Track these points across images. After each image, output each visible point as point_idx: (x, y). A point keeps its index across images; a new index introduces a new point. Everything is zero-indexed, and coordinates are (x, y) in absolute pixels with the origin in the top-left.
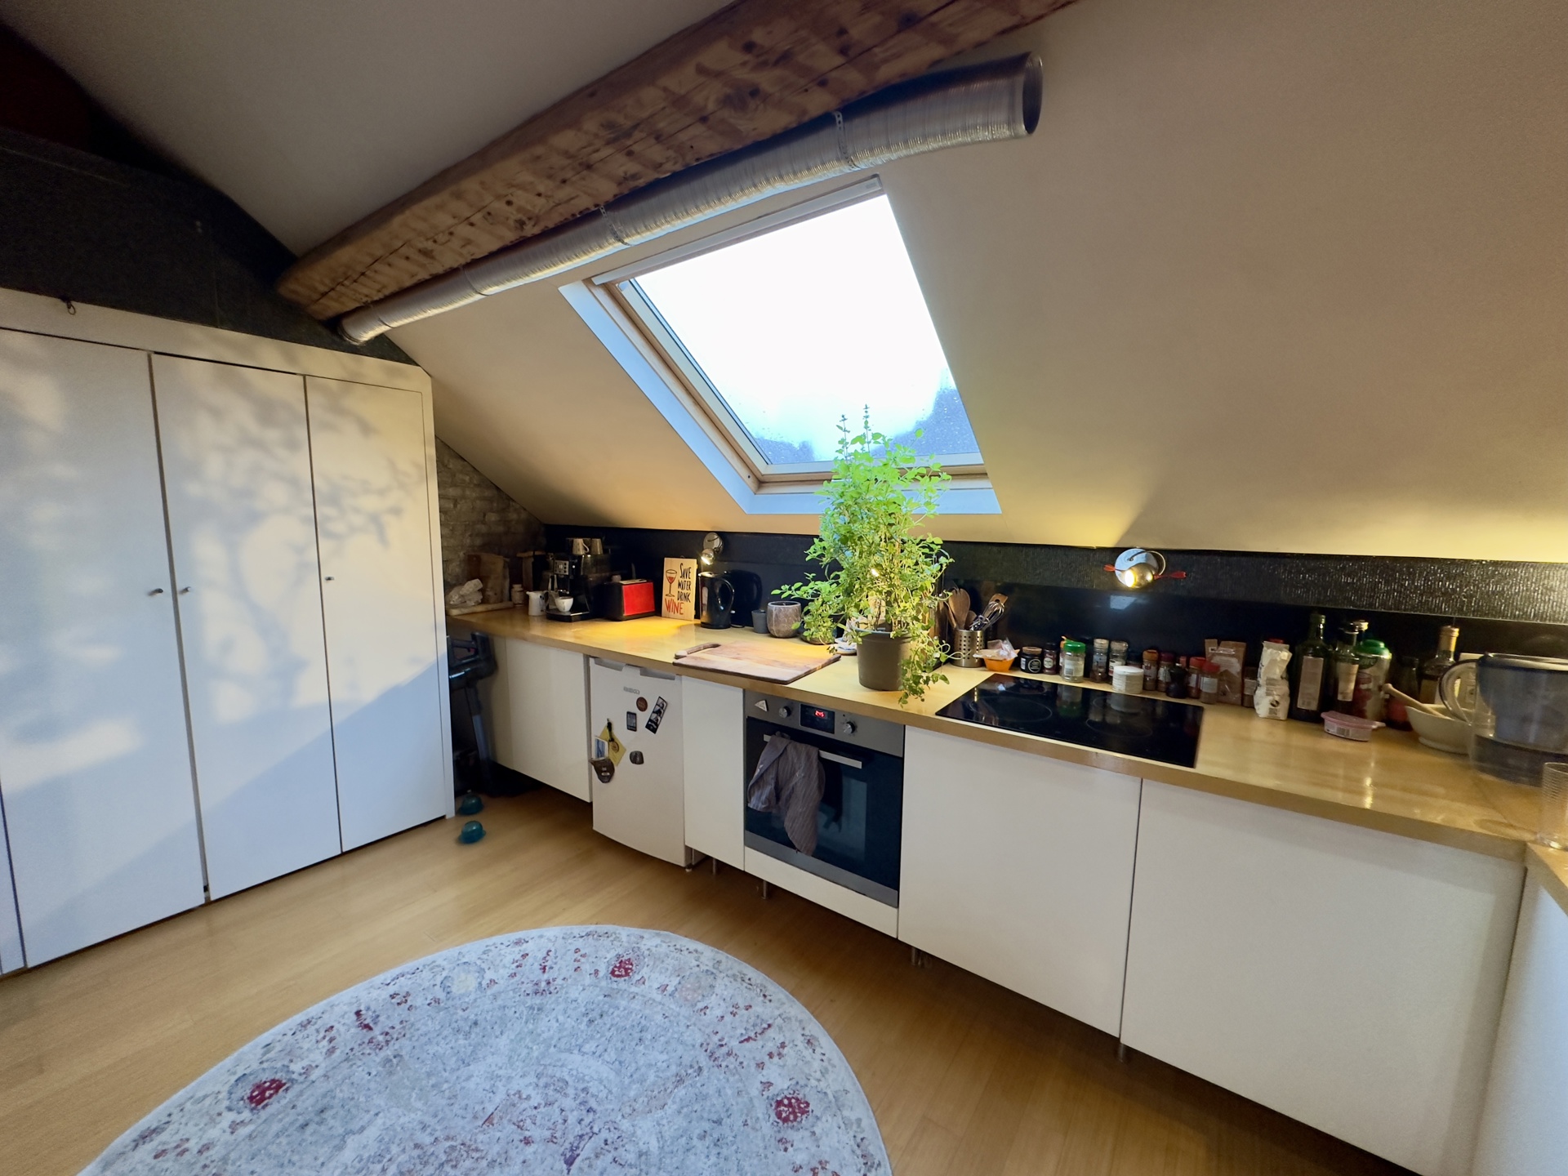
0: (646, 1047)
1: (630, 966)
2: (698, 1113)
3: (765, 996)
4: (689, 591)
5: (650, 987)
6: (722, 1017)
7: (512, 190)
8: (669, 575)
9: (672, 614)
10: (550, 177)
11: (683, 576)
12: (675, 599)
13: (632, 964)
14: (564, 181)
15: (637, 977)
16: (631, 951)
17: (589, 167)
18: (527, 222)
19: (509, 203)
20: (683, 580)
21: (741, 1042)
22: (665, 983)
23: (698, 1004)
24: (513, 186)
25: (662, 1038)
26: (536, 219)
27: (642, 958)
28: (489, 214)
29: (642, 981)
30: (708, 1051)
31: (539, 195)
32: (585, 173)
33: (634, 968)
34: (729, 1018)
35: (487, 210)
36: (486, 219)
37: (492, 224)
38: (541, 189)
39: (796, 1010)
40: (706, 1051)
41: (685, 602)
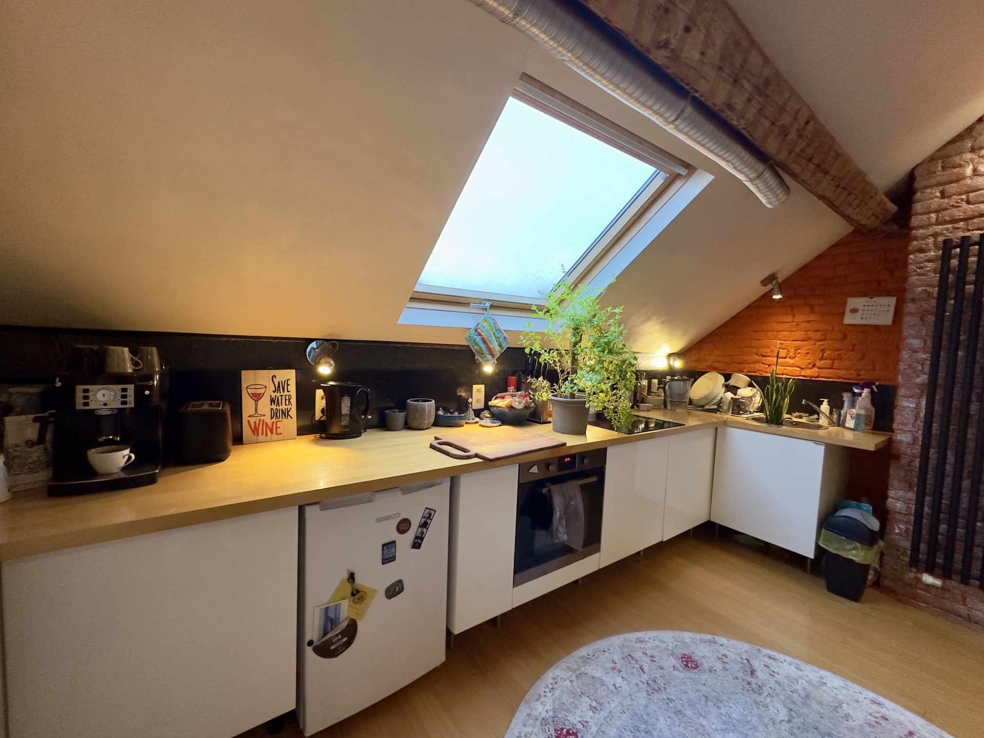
0: (655, 729)
1: (565, 730)
2: (703, 707)
3: (604, 651)
4: (289, 407)
5: (591, 718)
6: (623, 678)
7: (704, 30)
8: (250, 391)
9: (261, 437)
10: (722, 58)
11: (277, 390)
12: (267, 419)
13: (562, 729)
14: (720, 68)
15: (580, 726)
16: (546, 727)
17: (736, 81)
18: (668, 50)
19: (687, 30)
20: (278, 395)
21: (644, 673)
22: (588, 706)
23: (610, 689)
24: (708, 30)
25: (644, 717)
26: (675, 57)
27: (555, 719)
28: (667, 11)
29: (585, 724)
30: (653, 692)
31: (703, 53)
32: (731, 80)
33: (568, 727)
34: (623, 674)
35: (671, 7)
36: (659, 8)
37: (654, 16)
38: (710, 53)
39: (616, 641)
40: (653, 693)
41: (285, 420)
